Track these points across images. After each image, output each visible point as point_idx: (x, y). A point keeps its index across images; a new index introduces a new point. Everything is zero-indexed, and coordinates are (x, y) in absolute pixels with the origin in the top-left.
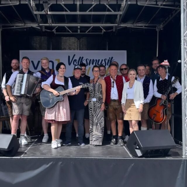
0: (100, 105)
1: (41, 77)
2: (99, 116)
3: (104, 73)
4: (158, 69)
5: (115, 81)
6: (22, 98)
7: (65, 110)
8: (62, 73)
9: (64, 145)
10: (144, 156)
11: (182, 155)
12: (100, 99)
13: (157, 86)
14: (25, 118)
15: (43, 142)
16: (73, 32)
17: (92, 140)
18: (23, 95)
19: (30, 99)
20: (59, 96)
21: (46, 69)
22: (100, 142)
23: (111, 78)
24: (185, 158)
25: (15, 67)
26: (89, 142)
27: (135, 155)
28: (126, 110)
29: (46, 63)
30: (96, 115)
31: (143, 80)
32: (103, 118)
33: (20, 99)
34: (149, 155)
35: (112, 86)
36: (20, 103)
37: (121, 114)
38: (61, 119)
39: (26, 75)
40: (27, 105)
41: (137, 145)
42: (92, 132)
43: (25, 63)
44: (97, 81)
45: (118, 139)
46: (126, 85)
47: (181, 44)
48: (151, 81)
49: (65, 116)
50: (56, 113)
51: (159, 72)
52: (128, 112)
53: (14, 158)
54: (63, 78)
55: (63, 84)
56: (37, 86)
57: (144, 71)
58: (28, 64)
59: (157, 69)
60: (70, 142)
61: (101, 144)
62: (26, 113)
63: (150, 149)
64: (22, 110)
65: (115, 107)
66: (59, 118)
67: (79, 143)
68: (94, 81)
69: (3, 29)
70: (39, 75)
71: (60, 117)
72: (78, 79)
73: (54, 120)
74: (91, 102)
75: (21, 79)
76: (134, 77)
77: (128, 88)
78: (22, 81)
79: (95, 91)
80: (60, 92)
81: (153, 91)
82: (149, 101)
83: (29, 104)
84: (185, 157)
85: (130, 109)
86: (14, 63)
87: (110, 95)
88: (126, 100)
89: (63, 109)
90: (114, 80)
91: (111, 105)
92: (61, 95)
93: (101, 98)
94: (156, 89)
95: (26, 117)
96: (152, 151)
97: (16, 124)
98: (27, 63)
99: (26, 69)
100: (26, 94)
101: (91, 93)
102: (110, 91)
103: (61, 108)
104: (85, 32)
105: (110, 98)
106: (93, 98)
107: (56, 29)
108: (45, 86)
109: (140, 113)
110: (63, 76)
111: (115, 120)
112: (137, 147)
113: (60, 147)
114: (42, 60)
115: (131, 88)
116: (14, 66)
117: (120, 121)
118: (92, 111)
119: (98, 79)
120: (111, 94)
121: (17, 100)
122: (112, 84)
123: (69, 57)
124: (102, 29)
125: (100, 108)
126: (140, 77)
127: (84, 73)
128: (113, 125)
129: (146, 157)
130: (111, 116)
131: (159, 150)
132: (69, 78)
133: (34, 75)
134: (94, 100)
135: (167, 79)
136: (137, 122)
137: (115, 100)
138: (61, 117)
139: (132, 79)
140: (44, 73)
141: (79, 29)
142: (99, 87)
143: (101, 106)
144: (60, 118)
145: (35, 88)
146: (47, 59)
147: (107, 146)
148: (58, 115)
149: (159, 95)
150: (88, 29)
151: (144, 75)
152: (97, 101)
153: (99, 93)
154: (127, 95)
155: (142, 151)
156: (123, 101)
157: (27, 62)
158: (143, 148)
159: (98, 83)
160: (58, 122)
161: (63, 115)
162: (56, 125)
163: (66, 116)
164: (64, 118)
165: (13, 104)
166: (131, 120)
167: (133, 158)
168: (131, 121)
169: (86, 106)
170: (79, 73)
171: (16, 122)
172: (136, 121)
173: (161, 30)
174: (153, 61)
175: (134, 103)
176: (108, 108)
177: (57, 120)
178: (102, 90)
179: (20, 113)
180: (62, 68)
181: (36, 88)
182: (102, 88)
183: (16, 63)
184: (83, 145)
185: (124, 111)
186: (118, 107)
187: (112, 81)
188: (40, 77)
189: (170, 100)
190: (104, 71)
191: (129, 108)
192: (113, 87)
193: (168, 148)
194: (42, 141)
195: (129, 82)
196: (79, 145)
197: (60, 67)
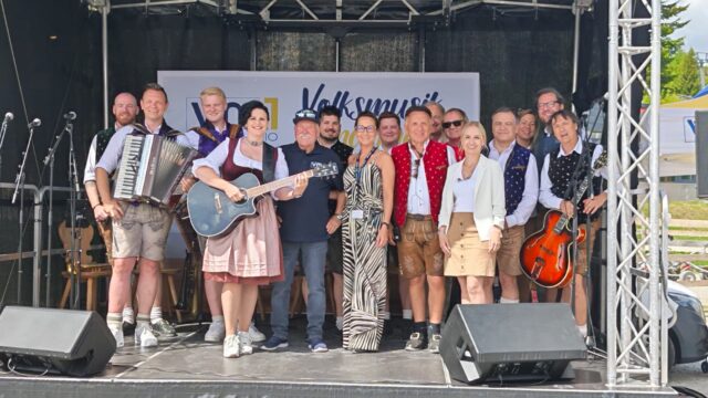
0: (374, 230)
1: (200, 145)
2: (370, 262)
3: (395, 137)
4: (553, 120)
5: (422, 160)
6: (141, 207)
7: (262, 244)
8: (258, 132)
9: (264, 347)
10: (488, 380)
11: (606, 381)
12: (376, 212)
13: (551, 174)
14: (150, 269)
15: (206, 339)
16: (319, 17)
17: (348, 336)
18: (140, 197)
19: (164, 212)
20: (243, 201)
21: (215, 122)
22: (370, 341)
23: (411, 150)
24: (614, 388)
25: (125, 116)
26: (342, 340)
27: (459, 376)
28: (451, 244)
29: (215, 105)
30: (361, 261)
31: (506, 156)
32: (382, 272)
33: (133, 211)
34: (500, 378)
35: (413, 173)
36: (134, 222)
37: (437, 257)
38: (249, 271)
39: (150, 139)
40: (155, 230)
41: (464, 346)
42: (349, 310)
43: (150, 102)
44: (367, 160)
45: (429, 332)
46: (454, 170)
47: (608, 41)
48: (532, 160)
49: (261, 261)
50: (236, 252)
51: (557, 132)
52: (456, 250)
53: (91, 380)
54: (260, 149)
55: (258, 165)
56: (183, 173)
57: (510, 128)
58: (160, 106)
59: (551, 121)
60: (284, 342)
61: (374, 346)
62: (153, 254)
63: (504, 359)
64: (139, 244)
65: (419, 236)
66: (243, 266)
67: (310, 342)
68: (358, 160)
69: (112, 10)
70: (193, 140)
71: (246, 263)
72: (308, 152)
73: (228, 274)
74: (347, 220)
75: (138, 150)
76: (476, 146)
77: (459, 180)
78: (139, 158)
79: (359, 187)
80: (248, 191)
81: (538, 188)
82: (522, 221)
83: (161, 227)
84: (614, 385)
85: (462, 242)
86: (121, 105)
87: (406, 202)
88: (453, 214)
89: (256, 241)
90: (421, 155)
91: (409, 231)
92: (249, 197)
93: (378, 209)
94: (547, 183)
95: (152, 264)
96: (510, 365)
97: (121, 284)
98: (157, 102)
99: (153, 120)
100: (148, 194)
101: (349, 193)
102: (407, 189)
103: (251, 238)
104: (357, 17)
105: (405, 209)
106: (355, 209)
107: (270, 9)
108: (203, 171)
109: (491, 253)
110: (260, 141)
111: (423, 277)
112: (468, 354)
113: (248, 354)
114: (203, 97)
115: (468, 178)
116: (120, 114)
117: (434, 280)
118: (350, 248)
119: (373, 153)
120: (409, 198)
121: (125, 212)
122: (413, 168)
123: (306, 92)
124: (409, 10)
125: (375, 239)
126: (500, 149)
127: (335, 135)
128: (415, 291)
129: (491, 384)
130: (409, 263)
131: (535, 363)
132: (280, 150)
133: (180, 139)
134: (357, 214)
135: (580, 152)
136: (482, 280)
137: (420, 218)
138: (249, 266)
139: (471, 151)
140: (208, 134)
141: (339, 8)
142: (372, 176)
143: (377, 234)
144: (246, 268)
145: (177, 178)
146: (220, 92)
147: (394, 352)
148: (241, 260)
149: (553, 202)
150: (367, 9)
151: (510, 141)
152: (366, 219)
153: (372, 194)
154: (455, 199)
155: (480, 366)
156: (444, 219)
157: (157, 99)
158: (482, 355)
159: (370, 166)
160: (240, 278)
161: (258, 259)
162: (237, 288)
163: (264, 262)
164: (258, 267)
165: (115, 225)
166: (463, 274)
167: (451, 387)
168: (465, 277)
169: (332, 235)
170: (308, 133)
171: (121, 280)
172: (479, 277)
173: (586, 12)
174: (539, 95)
175: (473, 223)
176: (400, 239)
177: (238, 274)
178: (381, 187)
179: (132, 252)
180: (258, 119)
181: (181, 178)
182: (381, 181)
183: (127, 106)
184: (320, 349)
185: (445, 249)
186: (430, 236)
187: (414, 157)
188: (197, 148)
189: (585, 214)
190: (394, 130)
191: (459, 239)
192: (416, 176)
193: (561, 358)
194: (203, 337)
195: (462, 162)
196: (309, 350)
197: (250, 116)
